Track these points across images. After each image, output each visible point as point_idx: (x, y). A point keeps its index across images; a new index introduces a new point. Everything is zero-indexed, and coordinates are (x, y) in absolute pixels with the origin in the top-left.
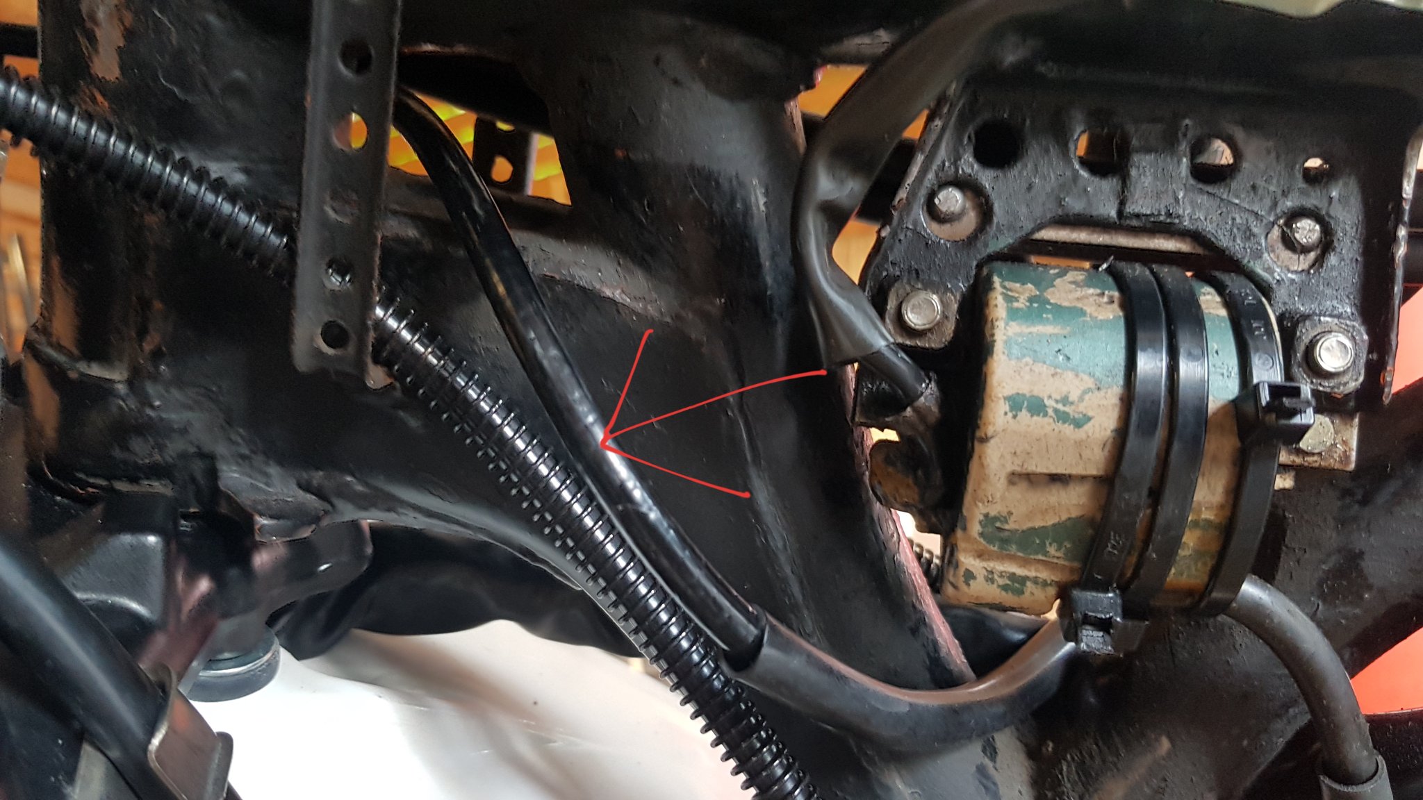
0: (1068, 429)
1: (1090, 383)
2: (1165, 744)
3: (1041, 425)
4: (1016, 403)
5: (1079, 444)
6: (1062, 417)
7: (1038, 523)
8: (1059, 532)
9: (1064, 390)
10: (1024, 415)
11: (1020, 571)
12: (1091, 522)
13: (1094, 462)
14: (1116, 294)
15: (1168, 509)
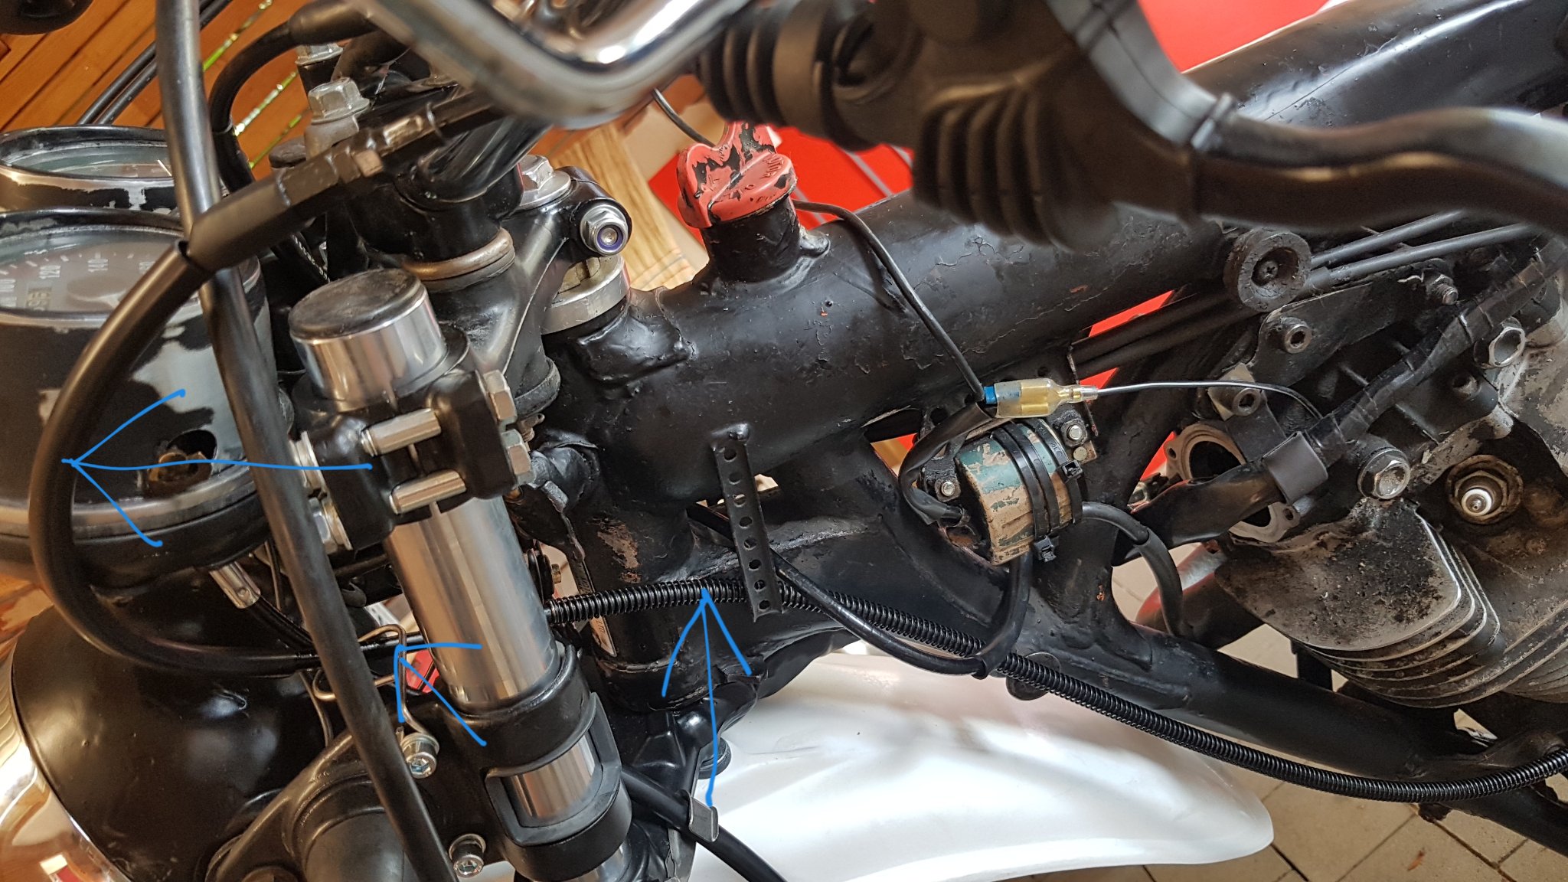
0: (1013, 505)
1: (1013, 489)
2: (1080, 561)
3: (1007, 508)
4: (995, 507)
5: (1018, 507)
6: (1010, 503)
7: (1016, 533)
8: (1023, 532)
9: (1006, 495)
10: (999, 509)
11: (1016, 547)
12: (1031, 524)
13: (1026, 509)
14: (1004, 451)
15: (1052, 511)
